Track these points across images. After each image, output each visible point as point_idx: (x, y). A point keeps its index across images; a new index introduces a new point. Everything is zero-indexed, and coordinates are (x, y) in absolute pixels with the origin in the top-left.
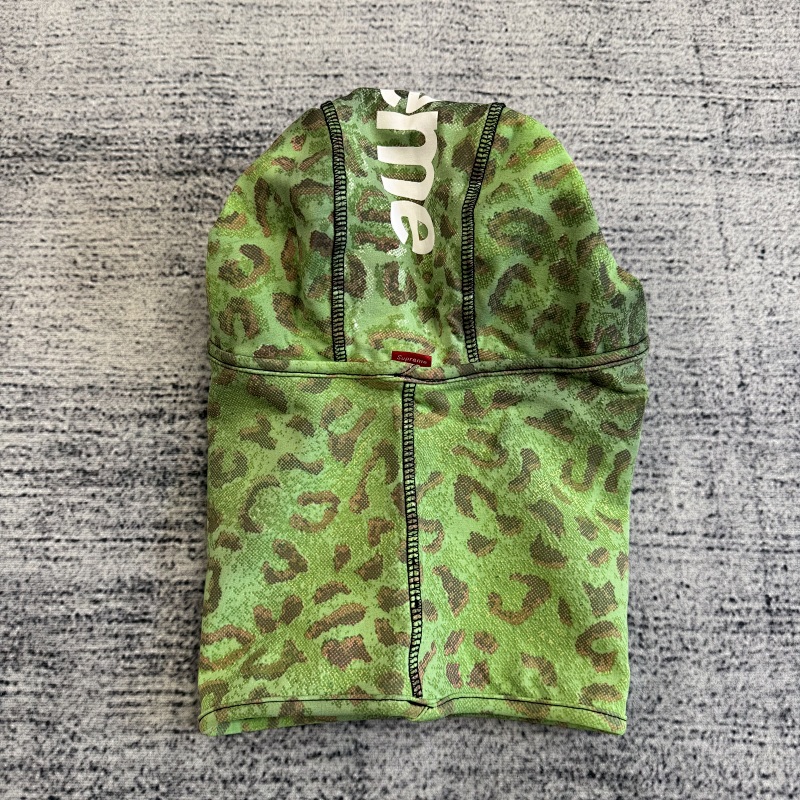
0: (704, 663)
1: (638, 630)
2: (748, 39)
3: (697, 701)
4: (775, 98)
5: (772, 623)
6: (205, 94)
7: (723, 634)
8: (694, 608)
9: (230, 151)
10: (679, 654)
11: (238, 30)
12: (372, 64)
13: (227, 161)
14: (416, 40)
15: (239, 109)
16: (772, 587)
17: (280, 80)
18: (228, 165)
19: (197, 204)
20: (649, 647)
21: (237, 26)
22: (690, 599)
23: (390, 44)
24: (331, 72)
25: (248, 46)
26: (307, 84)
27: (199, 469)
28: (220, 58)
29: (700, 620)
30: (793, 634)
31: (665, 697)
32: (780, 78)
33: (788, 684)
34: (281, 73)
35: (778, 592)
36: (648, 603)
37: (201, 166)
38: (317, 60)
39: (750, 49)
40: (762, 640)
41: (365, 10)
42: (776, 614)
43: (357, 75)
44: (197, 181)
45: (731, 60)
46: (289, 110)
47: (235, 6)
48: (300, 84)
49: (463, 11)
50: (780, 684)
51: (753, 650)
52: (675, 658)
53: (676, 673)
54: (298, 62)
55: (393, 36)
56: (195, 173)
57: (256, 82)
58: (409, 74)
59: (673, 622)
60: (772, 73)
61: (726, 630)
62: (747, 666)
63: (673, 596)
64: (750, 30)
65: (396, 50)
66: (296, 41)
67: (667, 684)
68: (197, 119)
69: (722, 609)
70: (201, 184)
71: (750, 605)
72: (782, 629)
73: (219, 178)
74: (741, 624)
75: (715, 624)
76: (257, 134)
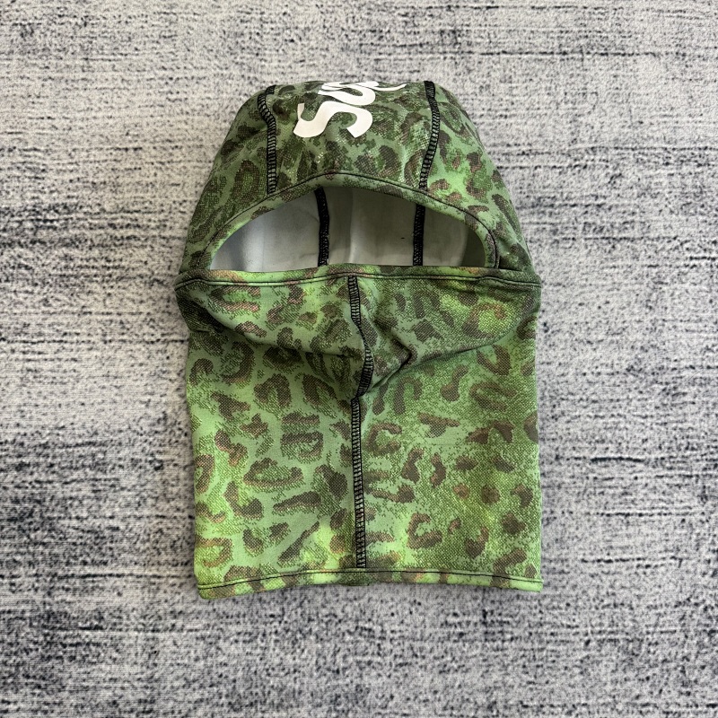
0: (429, 666)
1: (378, 642)
2: (504, 107)
3: (421, 697)
4: (524, 164)
5: (486, 633)
6: (18, 168)
7: (445, 642)
8: (424, 621)
9: (41, 223)
10: (409, 661)
11: (48, 104)
12: (168, 137)
13: (38, 233)
14: (208, 113)
15: (49, 182)
16: (489, 603)
17: (86, 154)
18: (39, 237)
19: (12, 275)
20: (385, 655)
21: (47, 100)
22: (421, 614)
23: (184, 117)
24: (131, 146)
25: (57, 120)
26: (110, 157)
27: (16, 515)
28: (32, 132)
29: (428, 631)
30: (503, 641)
31: (396, 695)
32: (530, 145)
33: (495, 682)
34: (87, 147)
35: (493, 607)
36: (387, 618)
37: (16, 238)
38: (118, 134)
39: (506, 117)
40: (477, 647)
41: (162, 82)
42: (490, 626)
43: (155, 148)
44: (12, 253)
45: (488, 128)
46: (94, 183)
47: (45, 80)
48: (104, 158)
49: (251, 83)
50: (489, 683)
51: (470, 655)
52: (406, 664)
53: (406, 675)
54: (101, 136)
55: (187, 109)
56: (10, 245)
57: (64, 156)
58: (201, 146)
59: (406, 634)
60: (523, 140)
61: (449, 639)
62: (464, 669)
63: (407, 612)
64: (508, 97)
65: (189, 122)
66: (100, 115)
67: (398, 685)
68: (12, 193)
69: (446, 622)
70: (15, 255)
71: (470, 618)
72: (494, 637)
73: (31, 249)
74: (461, 634)
75: (440, 635)
76: (65, 207)
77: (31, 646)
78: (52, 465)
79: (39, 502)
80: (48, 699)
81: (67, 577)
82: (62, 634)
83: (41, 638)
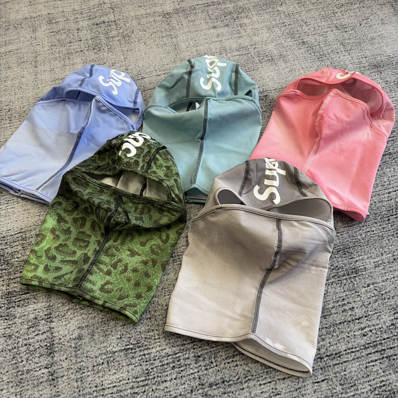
77: (3, 305)
78: (7, 243)
79: (2, 256)
80: (10, 323)
81: (15, 278)
82: (14, 298)
83: (6, 302)
